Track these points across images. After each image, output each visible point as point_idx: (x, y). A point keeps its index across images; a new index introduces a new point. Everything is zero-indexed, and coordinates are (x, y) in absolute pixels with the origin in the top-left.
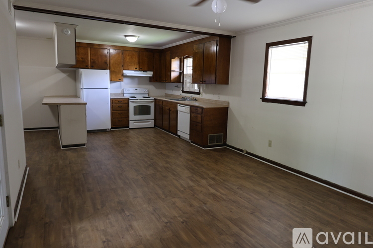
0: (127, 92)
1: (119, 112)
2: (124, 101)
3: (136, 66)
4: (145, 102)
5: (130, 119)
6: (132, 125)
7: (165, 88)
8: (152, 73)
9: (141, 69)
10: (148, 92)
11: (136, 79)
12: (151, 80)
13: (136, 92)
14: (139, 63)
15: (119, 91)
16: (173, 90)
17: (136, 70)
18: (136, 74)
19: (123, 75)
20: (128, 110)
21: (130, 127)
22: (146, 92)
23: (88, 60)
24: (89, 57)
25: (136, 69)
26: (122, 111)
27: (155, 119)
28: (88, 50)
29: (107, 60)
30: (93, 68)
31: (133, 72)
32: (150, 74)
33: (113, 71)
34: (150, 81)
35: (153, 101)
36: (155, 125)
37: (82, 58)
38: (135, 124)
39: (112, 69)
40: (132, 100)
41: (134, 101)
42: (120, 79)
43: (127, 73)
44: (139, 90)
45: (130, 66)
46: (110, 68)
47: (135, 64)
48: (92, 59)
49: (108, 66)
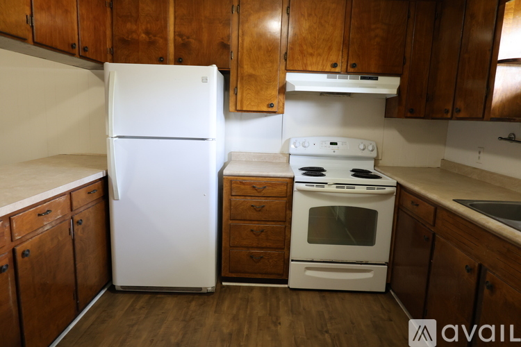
0: (301, 150)
1: (255, 226)
2: (273, 186)
4: (359, 194)
5: (294, 254)
6: (299, 276)
7: (443, 141)
8: (396, 81)
9: (354, 66)
10: (374, 154)
11: (337, 108)
12: (393, 109)
13: (330, 150)
14: (346, 43)
16: (481, 150)
17: (332, 70)
18: (336, 85)
19: (283, 89)
20: (287, 221)
21: (293, 283)
22: (366, 153)
23: (166, 40)
24: (170, 27)
25: (335, 65)
26: (262, 225)
27: (392, 265)
29: (229, 37)
31: (323, 77)
32: (388, 86)
33: (251, 76)
34: (388, 114)
35: (388, 195)
36: (388, 286)
37: (147, 33)
38: (309, 273)
39: (247, 69)
40: (303, 186)
41: (315, 188)
42: (271, 106)
43: (299, 81)
44: (343, 143)
45: (312, 55)
46: (239, 64)
47: (330, 49)
48: (178, 34)
49: (234, 56)
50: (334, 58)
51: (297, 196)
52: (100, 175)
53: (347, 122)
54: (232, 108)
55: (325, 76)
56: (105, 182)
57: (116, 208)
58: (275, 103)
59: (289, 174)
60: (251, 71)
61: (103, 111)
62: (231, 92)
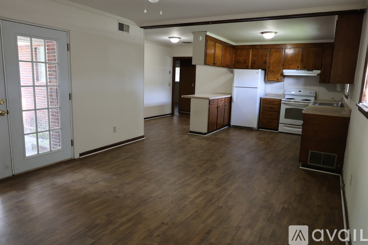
0: (289, 93)
1: (269, 113)
2: (275, 101)
3: (299, 64)
5: (280, 122)
8: (319, 72)
9: (304, 67)
11: (303, 80)
13: (298, 93)
14: (302, 61)
15: (281, 92)
17: (298, 68)
18: (299, 73)
19: (282, 74)
20: (279, 112)
21: (280, 130)
22: (311, 95)
23: (249, 61)
24: (250, 58)
25: (298, 67)
26: (272, 113)
28: (249, 51)
29: (267, 60)
30: (252, 68)
31: (295, 71)
32: (315, 73)
33: (272, 71)
34: (320, 82)
37: (244, 60)
38: (284, 127)
39: (271, 69)
40: (284, 102)
41: (287, 102)
42: (278, 79)
43: (286, 72)
44: (303, 91)
45: (291, 64)
46: (269, 67)
47: (297, 62)
48: (252, 60)
49: (268, 65)
50: (298, 65)
51: (282, 105)
52: (230, 96)
53: (306, 84)
54: (266, 80)
55: (295, 70)
56: (231, 98)
57: (233, 104)
58: (279, 78)
59: (280, 98)
60: (272, 69)
61: (232, 80)
62: (266, 75)
